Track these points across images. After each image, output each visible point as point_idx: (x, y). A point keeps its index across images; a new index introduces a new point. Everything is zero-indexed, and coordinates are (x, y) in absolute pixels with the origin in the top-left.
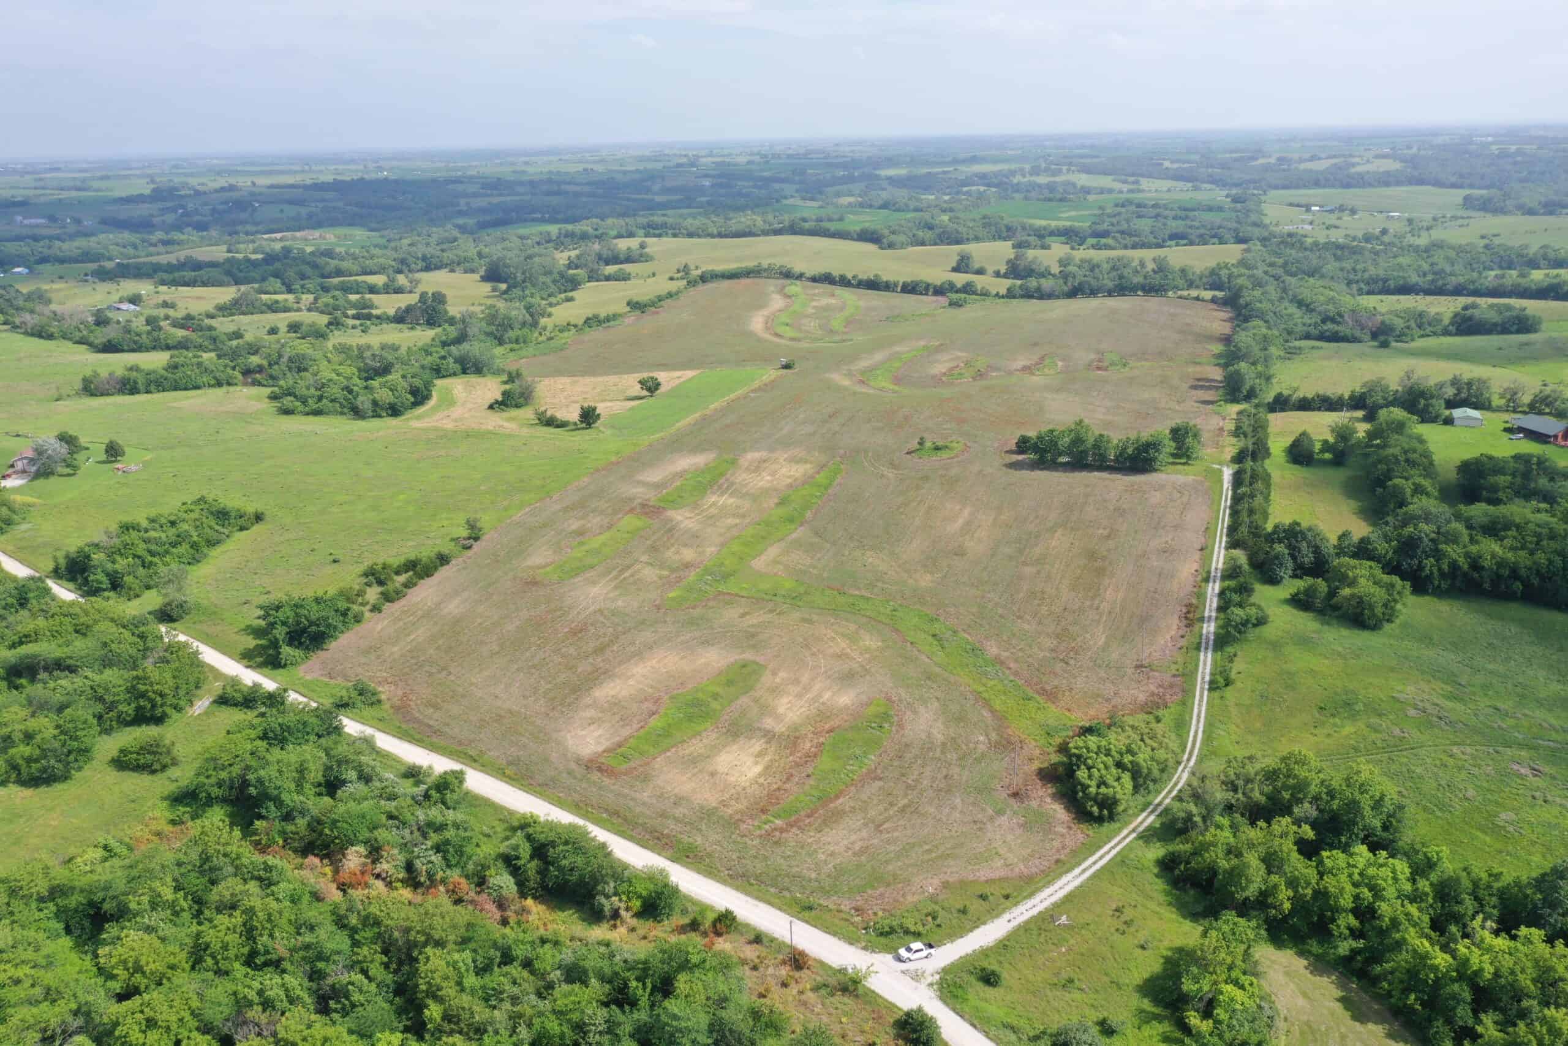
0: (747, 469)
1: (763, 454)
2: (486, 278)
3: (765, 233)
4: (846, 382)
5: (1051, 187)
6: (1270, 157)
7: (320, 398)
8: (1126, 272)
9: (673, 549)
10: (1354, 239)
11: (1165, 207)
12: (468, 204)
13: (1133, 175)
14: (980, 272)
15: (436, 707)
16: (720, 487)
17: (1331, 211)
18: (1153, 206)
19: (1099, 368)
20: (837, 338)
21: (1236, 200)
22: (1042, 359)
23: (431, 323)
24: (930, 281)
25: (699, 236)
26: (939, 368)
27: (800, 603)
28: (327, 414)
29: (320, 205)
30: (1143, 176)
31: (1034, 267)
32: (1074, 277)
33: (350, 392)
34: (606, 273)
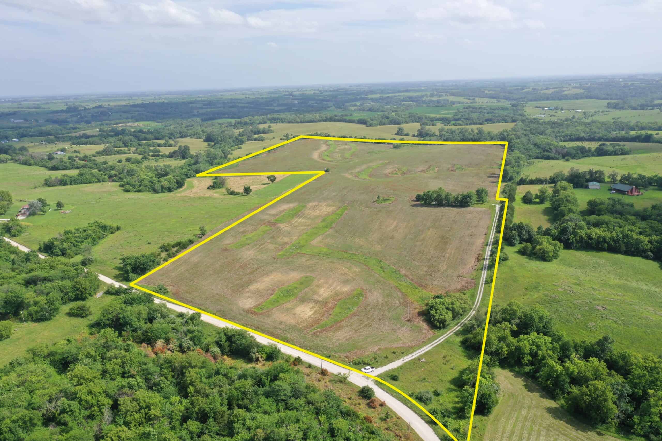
0: (310, 209)
1: (316, 203)
2: (206, 140)
3: (320, 121)
4: (350, 177)
5: (438, 102)
6: (529, 88)
7: (140, 186)
8: (466, 134)
9: (280, 238)
10: (561, 120)
11: (484, 109)
13: (472, 96)
14: (407, 135)
15: (189, 293)
16: (299, 215)
17: (552, 110)
18: (480, 108)
19: (452, 171)
20: (347, 160)
21: (513, 106)
22: (429, 167)
23: (184, 157)
25: (293, 123)
26: (388, 171)
27: (329, 256)
28: (143, 191)
29: (136, 113)
30: (476, 97)
31: (429, 132)
32: (445, 136)
33: (152, 183)
34: (255, 138)
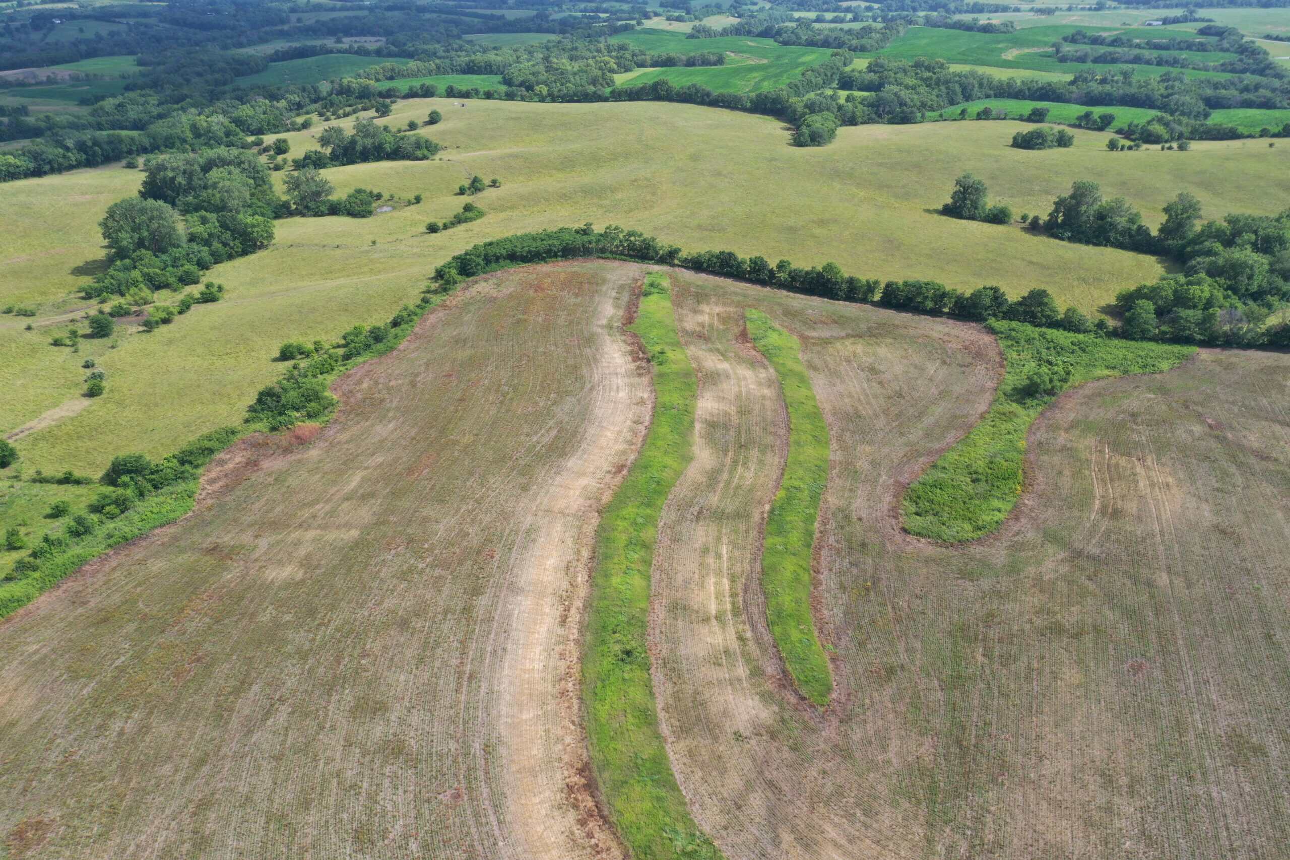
12: (299, 20)
14: (998, 218)
24: (948, 288)
32: (1250, 277)
34: (334, 197)
